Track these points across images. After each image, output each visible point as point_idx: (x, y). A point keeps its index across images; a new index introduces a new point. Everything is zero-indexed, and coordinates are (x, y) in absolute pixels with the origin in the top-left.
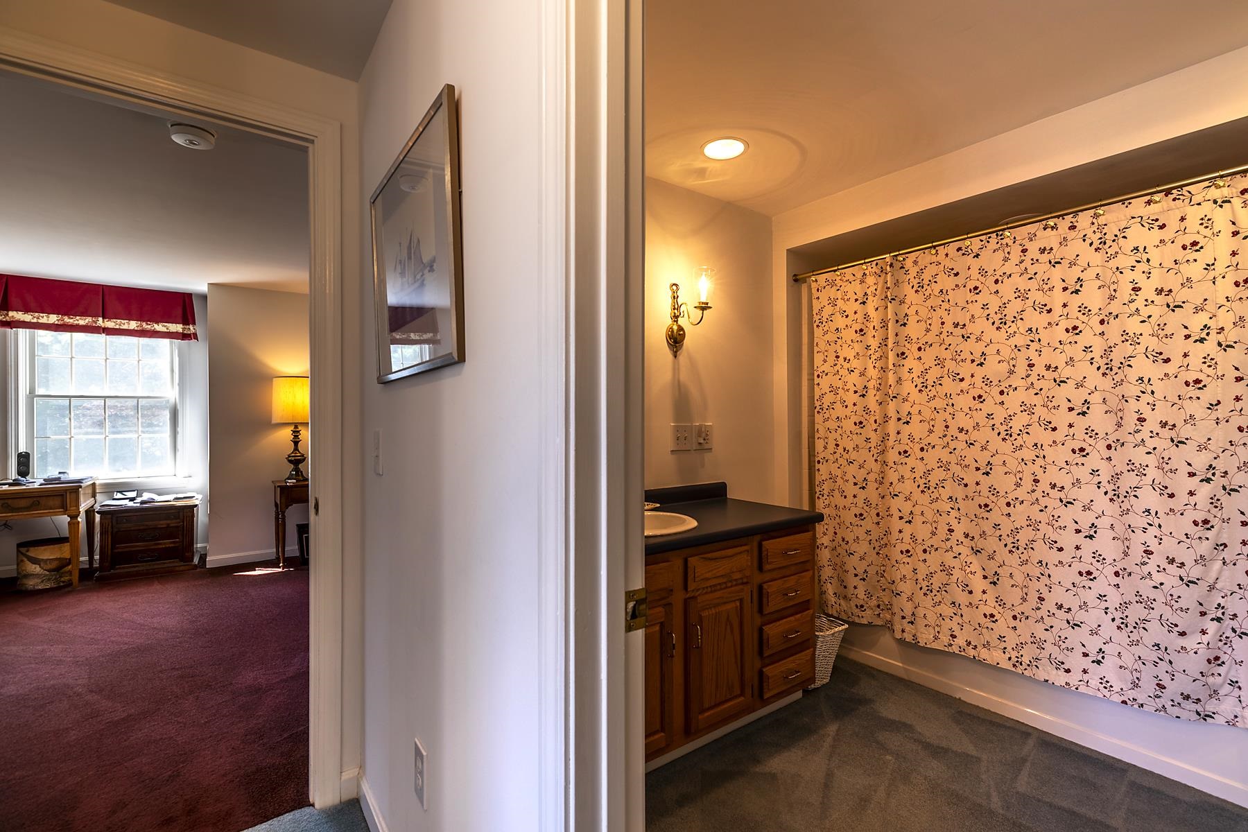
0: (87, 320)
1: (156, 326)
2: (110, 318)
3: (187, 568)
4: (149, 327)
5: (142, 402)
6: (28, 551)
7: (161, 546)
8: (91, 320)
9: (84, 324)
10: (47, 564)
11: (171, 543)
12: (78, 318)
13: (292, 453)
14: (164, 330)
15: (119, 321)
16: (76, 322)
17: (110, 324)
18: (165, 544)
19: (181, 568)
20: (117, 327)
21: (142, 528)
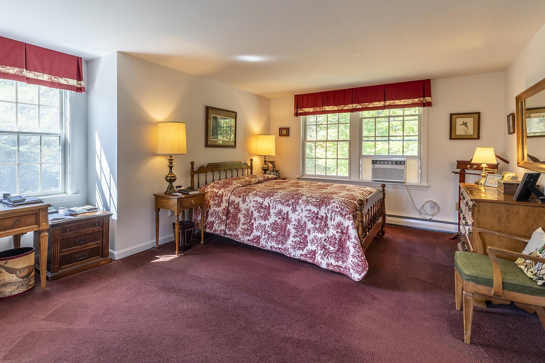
0: (15, 70)
1: (60, 79)
2: (31, 70)
3: (106, 261)
4: (56, 80)
5: (44, 138)
6: (6, 263)
7: (89, 248)
8: (18, 70)
9: (13, 73)
10: (21, 272)
11: (95, 244)
12: (8, 67)
13: (168, 174)
14: (65, 83)
15: (37, 73)
16: (7, 71)
17: (30, 75)
18: (92, 245)
19: (103, 262)
20: (36, 78)
21: (78, 235)
